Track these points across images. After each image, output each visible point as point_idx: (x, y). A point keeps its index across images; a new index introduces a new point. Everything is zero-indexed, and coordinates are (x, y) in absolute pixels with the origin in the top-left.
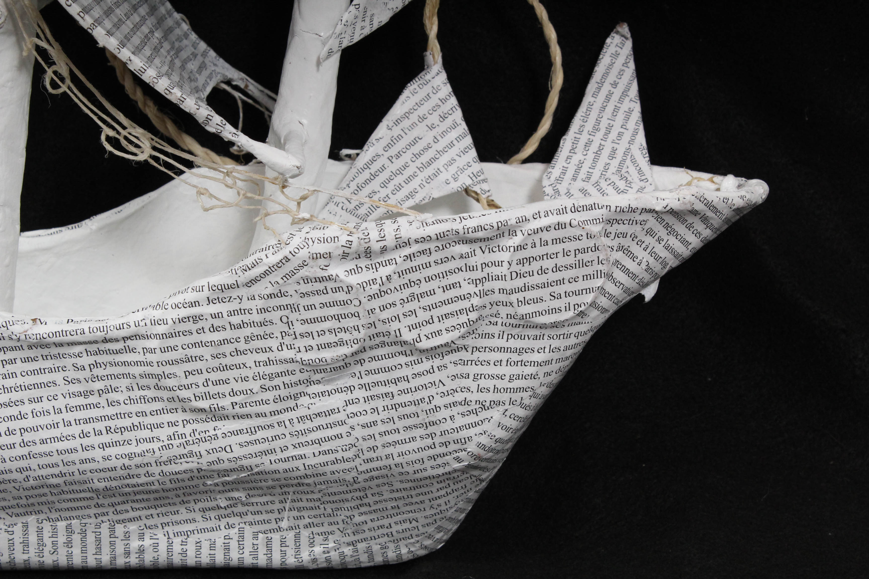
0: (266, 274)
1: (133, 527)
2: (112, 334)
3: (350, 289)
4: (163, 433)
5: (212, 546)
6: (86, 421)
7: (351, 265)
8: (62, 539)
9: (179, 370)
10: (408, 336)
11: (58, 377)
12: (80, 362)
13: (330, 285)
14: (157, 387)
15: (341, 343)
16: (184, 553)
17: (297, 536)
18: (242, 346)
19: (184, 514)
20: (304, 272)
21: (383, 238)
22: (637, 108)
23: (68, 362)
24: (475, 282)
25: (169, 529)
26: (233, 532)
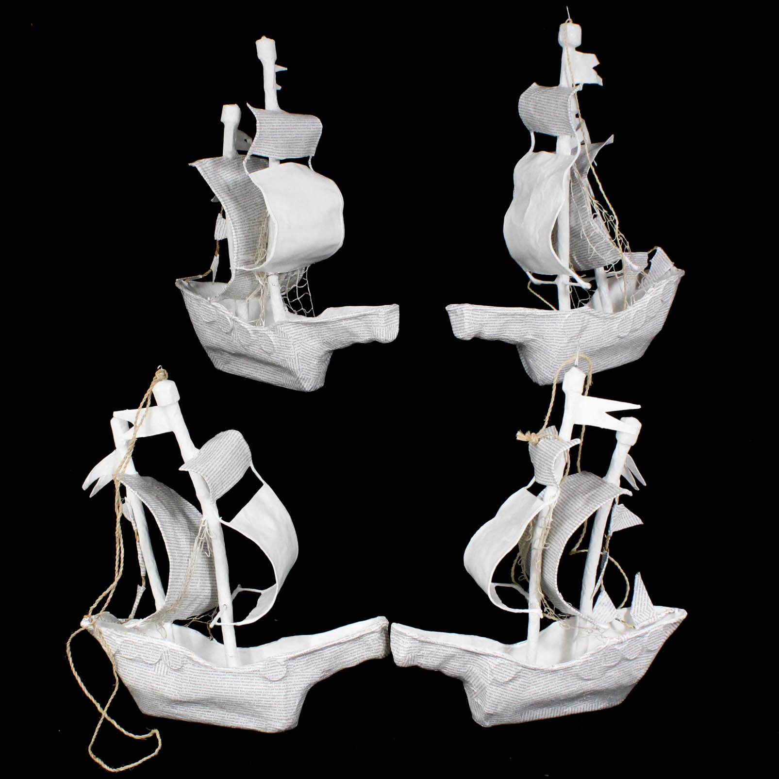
0: (602, 650)
1: (565, 707)
2: (569, 666)
3: (618, 650)
4: (577, 686)
5: (581, 708)
6: (561, 685)
7: (618, 646)
8: (550, 712)
9: (582, 672)
10: (628, 658)
11: (556, 677)
12: (561, 673)
13: (614, 650)
14: (577, 676)
15: (616, 661)
16: (575, 711)
17: (598, 704)
18: (595, 665)
19: (576, 702)
20: (610, 648)
21: (625, 639)
22: (646, 592)
23: (559, 674)
24: (640, 644)
25: (572, 706)
26: (585, 705)
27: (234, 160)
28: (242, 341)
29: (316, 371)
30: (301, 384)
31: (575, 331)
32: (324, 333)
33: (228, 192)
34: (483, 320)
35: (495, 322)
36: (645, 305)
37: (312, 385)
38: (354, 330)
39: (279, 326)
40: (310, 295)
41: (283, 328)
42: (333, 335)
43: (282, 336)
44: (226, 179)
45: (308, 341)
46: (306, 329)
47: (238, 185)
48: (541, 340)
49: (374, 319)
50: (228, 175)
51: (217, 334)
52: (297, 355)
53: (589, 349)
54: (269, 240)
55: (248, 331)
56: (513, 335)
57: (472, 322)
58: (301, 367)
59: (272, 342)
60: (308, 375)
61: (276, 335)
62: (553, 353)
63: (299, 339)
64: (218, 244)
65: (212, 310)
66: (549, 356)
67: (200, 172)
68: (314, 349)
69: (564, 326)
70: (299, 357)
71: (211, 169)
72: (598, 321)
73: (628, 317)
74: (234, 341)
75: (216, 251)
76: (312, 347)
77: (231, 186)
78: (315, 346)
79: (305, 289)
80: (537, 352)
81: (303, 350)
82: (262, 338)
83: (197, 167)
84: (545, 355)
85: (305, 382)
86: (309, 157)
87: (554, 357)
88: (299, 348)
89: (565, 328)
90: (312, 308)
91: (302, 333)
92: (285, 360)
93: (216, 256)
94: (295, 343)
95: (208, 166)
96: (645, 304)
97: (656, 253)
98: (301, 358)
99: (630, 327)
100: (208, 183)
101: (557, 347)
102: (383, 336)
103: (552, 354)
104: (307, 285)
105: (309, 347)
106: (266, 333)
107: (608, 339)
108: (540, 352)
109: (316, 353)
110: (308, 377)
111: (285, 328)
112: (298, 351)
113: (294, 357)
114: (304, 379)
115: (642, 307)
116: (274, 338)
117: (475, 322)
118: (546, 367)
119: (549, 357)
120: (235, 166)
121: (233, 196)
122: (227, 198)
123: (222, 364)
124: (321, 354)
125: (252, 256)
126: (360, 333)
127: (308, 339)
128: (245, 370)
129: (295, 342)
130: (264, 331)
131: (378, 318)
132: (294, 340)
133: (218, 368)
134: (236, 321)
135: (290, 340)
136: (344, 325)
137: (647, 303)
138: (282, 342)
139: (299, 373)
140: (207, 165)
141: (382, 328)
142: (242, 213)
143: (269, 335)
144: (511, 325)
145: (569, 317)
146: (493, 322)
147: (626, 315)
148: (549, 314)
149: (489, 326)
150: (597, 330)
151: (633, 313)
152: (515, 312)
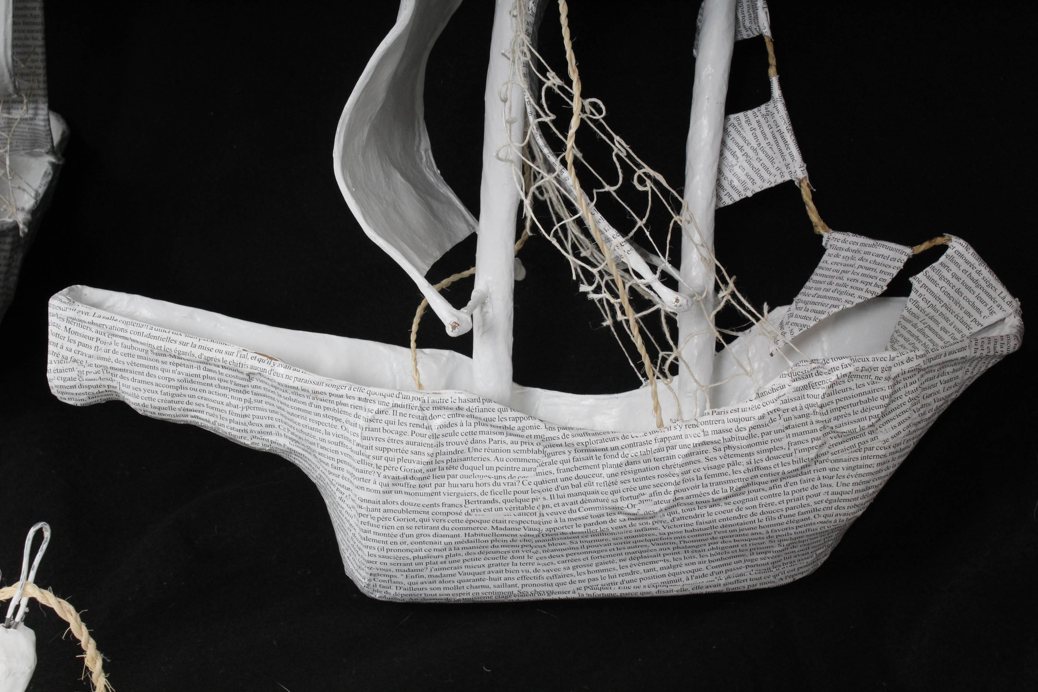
34: (106, 355)
35: (152, 372)
36: (739, 430)
53: (489, 525)
57: (69, 355)
73: (658, 455)
96: (742, 425)
97: (943, 259)
99: (672, 488)
117: (79, 357)
137: (751, 423)
144: (210, 393)
145: (379, 412)
146: (146, 371)
147: (649, 447)
148: (310, 387)
149: (134, 380)
150: (514, 473)
151: (683, 447)
152: (207, 354)
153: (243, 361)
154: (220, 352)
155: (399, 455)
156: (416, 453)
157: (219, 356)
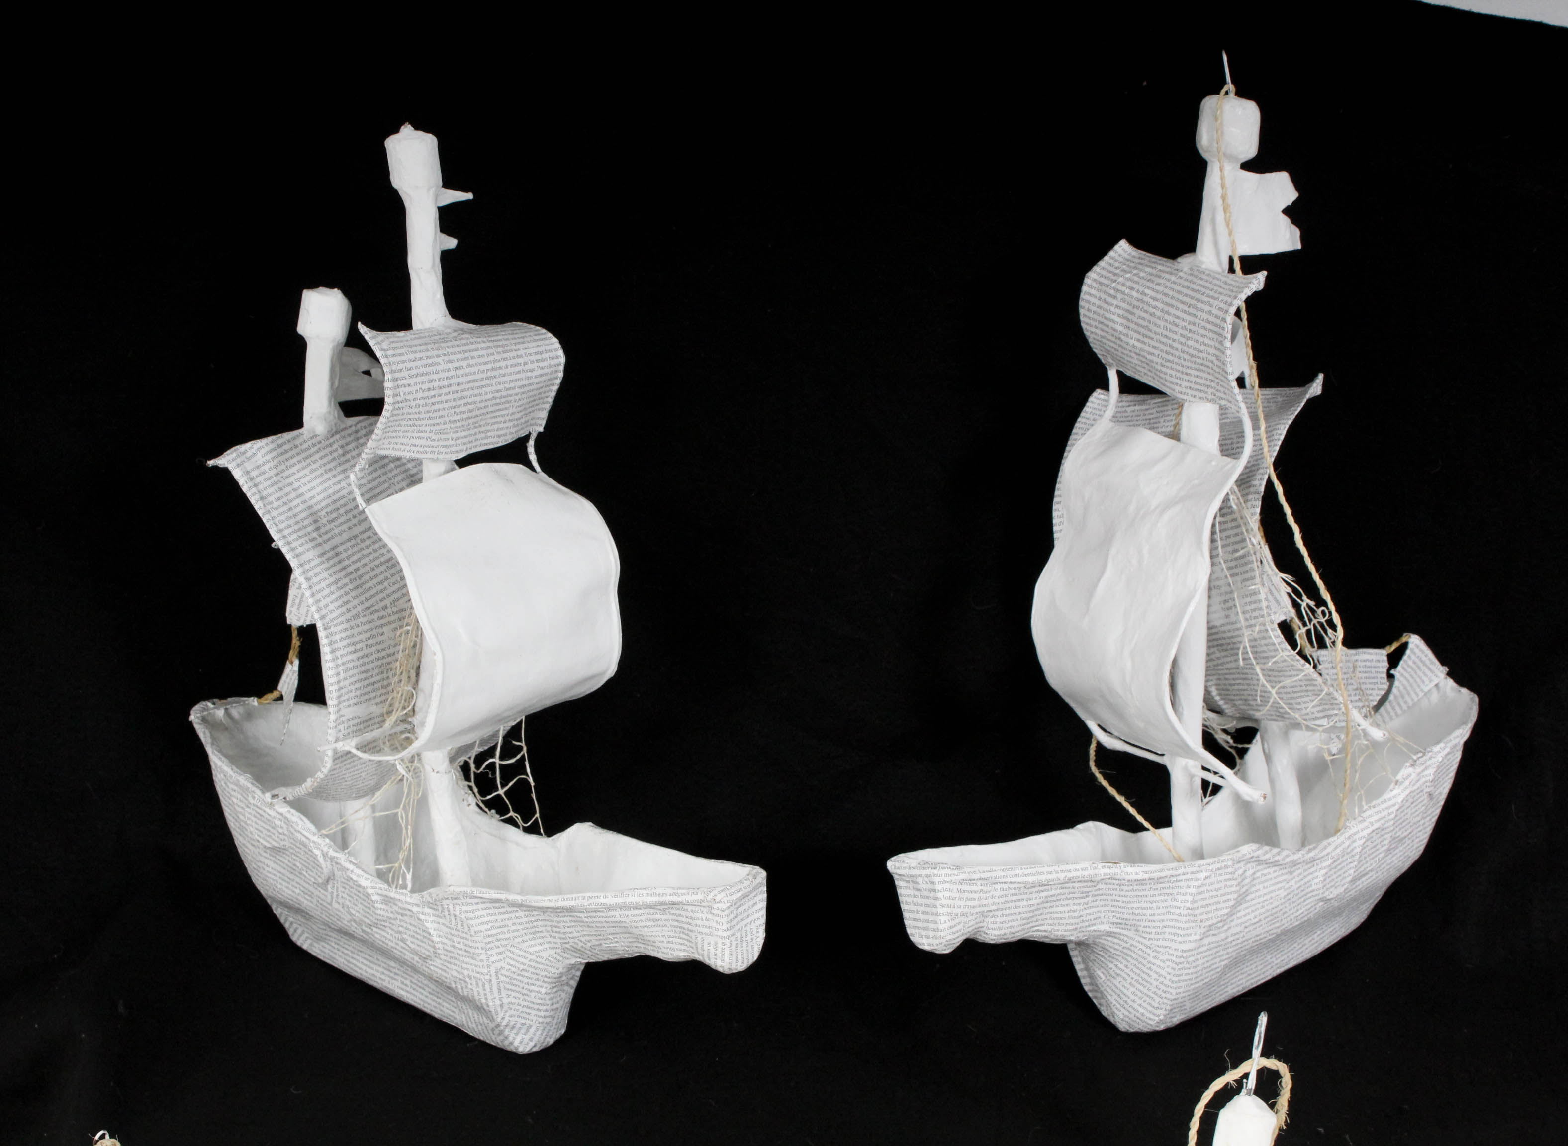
27: (333, 435)
28: (353, 912)
29: (544, 1008)
30: (506, 1038)
31: (1221, 909)
32: (567, 930)
33: (315, 535)
34: (985, 902)
35: (1018, 904)
36: (1391, 813)
37: (536, 1039)
38: (645, 931)
39: (447, 902)
40: (532, 784)
41: (457, 908)
42: (589, 935)
43: (456, 925)
44: (308, 496)
45: (524, 941)
46: (517, 914)
47: (342, 511)
48: (1131, 933)
49: (699, 915)
50: (314, 483)
51: (292, 877)
52: (497, 973)
53: (1250, 941)
54: (423, 660)
55: (369, 895)
56: (1061, 928)
57: (959, 911)
58: (505, 1001)
59: (430, 934)
60: (525, 1018)
61: (441, 921)
62: (1162, 965)
63: (502, 936)
64: (295, 634)
65: (277, 822)
66: (1150, 969)
67: (241, 484)
68: (538, 960)
69: (1194, 902)
70: (502, 978)
71: (270, 469)
72: (1276, 874)
73: (1350, 847)
74: (335, 905)
75: (291, 652)
76: (534, 957)
77: (323, 513)
78: (545, 954)
79: (519, 767)
80: (1120, 959)
81: (512, 962)
82: (406, 918)
83: (230, 468)
84: (1140, 966)
85: (517, 1034)
86: (527, 438)
87: (1163, 973)
88: (500, 957)
89: (1195, 905)
90: (537, 815)
91: (510, 923)
92: (466, 982)
93: (292, 663)
94: (489, 945)
95: (260, 462)
96: (1390, 810)
97: (1408, 652)
98: (508, 980)
99: (1351, 872)
100: (260, 513)
101: (1170, 951)
102: (723, 961)
103: (1159, 966)
104: (524, 755)
105: (527, 955)
106: (415, 909)
107: (1298, 910)
108: (1129, 959)
109: (545, 970)
110: (523, 1021)
111: (465, 908)
112: (498, 965)
113: (488, 977)
114: (513, 1027)
115: (1383, 821)
116: (436, 925)
117: (966, 910)
118: (1139, 994)
119: (1151, 973)
120: (335, 455)
121: (327, 547)
122: (311, 554)
123: (307, 938)
124: (558, 972)
125: (377, 704)
126: (662, 939)
127: (525, 938)
128: (364, 967)
129: (489, 943)
130: (410, 904)
131: (709, 916)
132: (490, 939)
133: (299, 943)
134: (337, 863)
135: (477, 939)
136: (618, 919)
137: (1396, 807)
138: (455, 939)
139: (501, 1015)
140: (259, 458)
141: (720, 941)
142: (353, 594)
143: (422, 917)
144: (1057, 906)
145: (1206, 878)
146: (1013, 904)
147: (1343, 846)
148: (1156, 875)
149: (1003, 915)
150: (1273, 895)
151: (1360, 839)
152: (1069, 875)
153: (1096, 871)
154: (1077, 870)
155: (1215, 907)
156: (1226, 901)
157: (1079, 874)
